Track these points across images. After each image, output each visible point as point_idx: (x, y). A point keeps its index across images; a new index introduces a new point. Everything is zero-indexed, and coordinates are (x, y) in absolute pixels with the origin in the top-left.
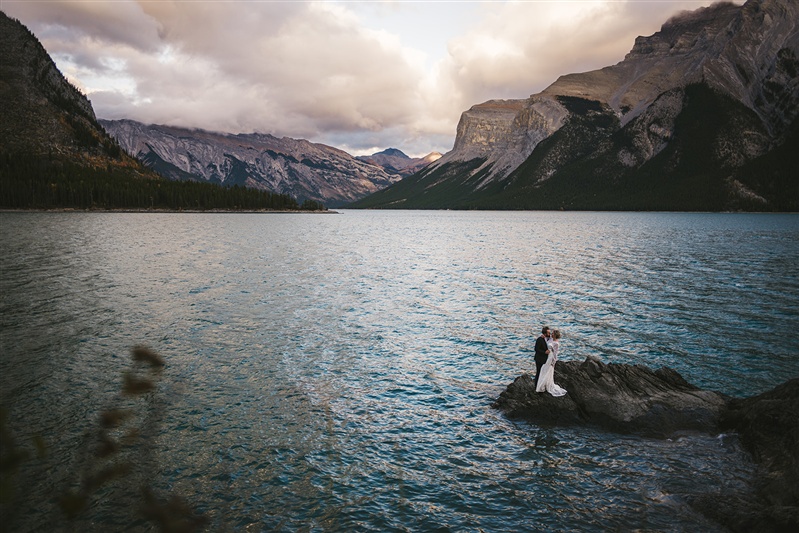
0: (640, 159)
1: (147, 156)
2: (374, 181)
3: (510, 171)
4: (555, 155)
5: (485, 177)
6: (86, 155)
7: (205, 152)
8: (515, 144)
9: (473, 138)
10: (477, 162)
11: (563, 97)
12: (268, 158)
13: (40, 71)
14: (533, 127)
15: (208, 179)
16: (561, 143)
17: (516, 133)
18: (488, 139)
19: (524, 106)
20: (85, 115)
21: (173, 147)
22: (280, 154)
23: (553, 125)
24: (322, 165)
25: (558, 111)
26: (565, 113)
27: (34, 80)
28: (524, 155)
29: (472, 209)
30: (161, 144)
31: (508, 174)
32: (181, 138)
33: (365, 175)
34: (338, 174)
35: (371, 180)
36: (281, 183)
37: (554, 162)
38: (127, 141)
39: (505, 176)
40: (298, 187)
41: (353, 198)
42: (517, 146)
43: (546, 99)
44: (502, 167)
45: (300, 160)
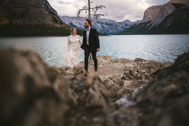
1: (70, 24)
2: (123, 28)
3: (158, 24)
4: (171, 19)
5: (151, 26)
6: (56, 24)
7: (83, 22)
8: (159, 17)
9: (148, 16)
10: (149, 22)
11: (174, 3)
12: (97, 23)
13: (46, 6)
14: (164, 12)
15: (84, 29)
16: (172, 16)
17: (160, 14)
18: (152, 16)
19: (162, 7)
20: (56, 15)
21: (76, 22)
22: (100, 22)
23: (170, 11)
24: (110, 25)
25: (172, 8)
26: (174, 8)
27: (45, 8)
29: (147, 34)
30: (73, 21)
31: (157, 25)
32: (77, 19)
33: (120, 27)
34: (114, 26)
35: (122, 28)
36: (100, 29)
38: (66, 21)
39: (156, 26)
40: (104, 30)
41: (117, 32)
42: (160, 18)
43: (168, 5)
44: (155, 23)
45: (105, 24)
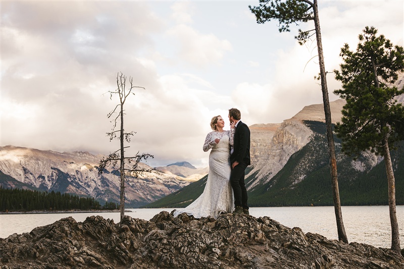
0: (368, 166)
2: (168, 186)
3: (271, 177)
4: (305, 164)
5: (253, 181)
7: (37, 166)
8: (274, 156)
12: (85, 170)
14: (286, 143)
15: (38, 187)
16: (308, 155)
17: (275, 148)
19: (280, 128)
22: (95, 167)
23: (302, 142)
25: (304, 131)
26: (309, 133)
28: (281, 164)
31: (270, 179)
33: (161, 181)
34: (140, 181)
35: (166, 185)
36: (95, 189)
37: (304, 169)
39: (268, 180)
40: (108, 192)
41: (152, 199)
42: (275, 158)
43: (295, 123)
44: (265, 174)
45: (110, 171)
